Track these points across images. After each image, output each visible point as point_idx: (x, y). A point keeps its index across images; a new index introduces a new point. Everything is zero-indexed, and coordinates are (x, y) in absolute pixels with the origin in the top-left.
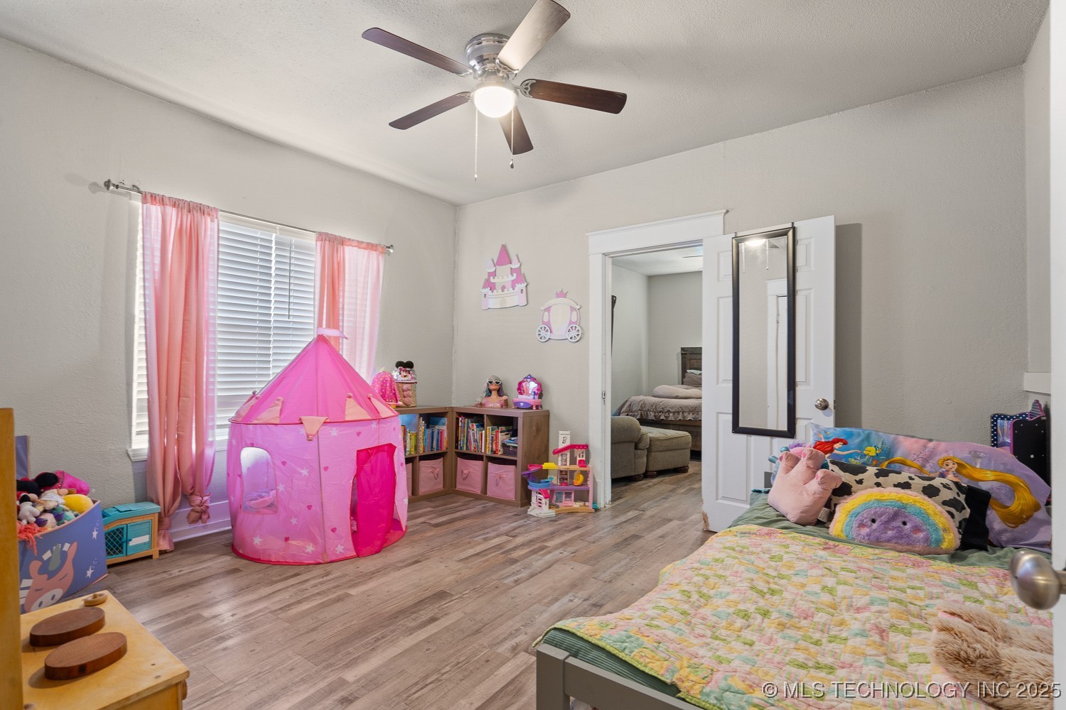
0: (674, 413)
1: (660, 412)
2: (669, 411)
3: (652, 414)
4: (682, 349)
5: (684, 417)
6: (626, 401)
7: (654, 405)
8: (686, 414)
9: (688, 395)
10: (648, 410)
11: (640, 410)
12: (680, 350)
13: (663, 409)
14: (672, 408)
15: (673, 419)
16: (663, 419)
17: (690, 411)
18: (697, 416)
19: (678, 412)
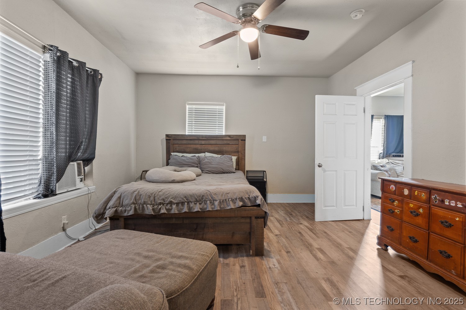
0: (177, 204)
1: (160, 204)
2: (171, 203)
3: (150, 207)
4: (167, 136)
5: (190, 208)
6: (115, 192)
7: (152, 197)
8: (192, 205)
9: (184, 178)
10: (145, 203)
11: (133, 203)
12: (165, 137)
13: (163, 200)
14: (175, 198)
15: (177, 212)
16: (164, 213)
17: (197, 201)
18: (205, 206)
19: (183, 203)
